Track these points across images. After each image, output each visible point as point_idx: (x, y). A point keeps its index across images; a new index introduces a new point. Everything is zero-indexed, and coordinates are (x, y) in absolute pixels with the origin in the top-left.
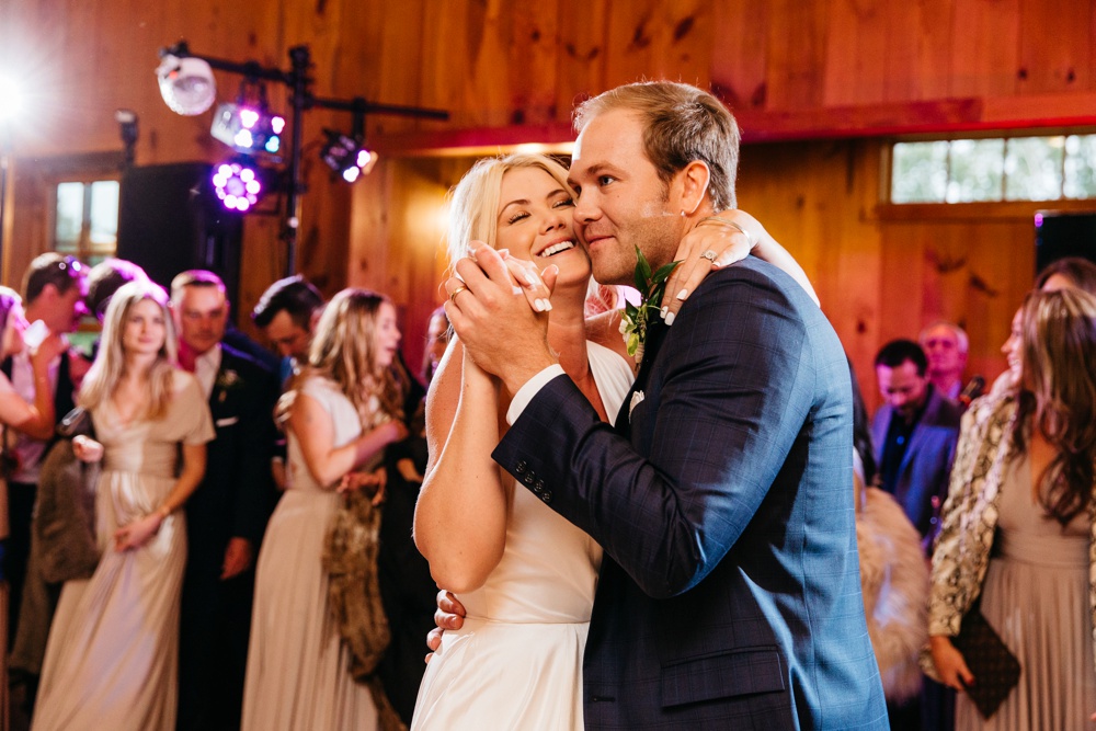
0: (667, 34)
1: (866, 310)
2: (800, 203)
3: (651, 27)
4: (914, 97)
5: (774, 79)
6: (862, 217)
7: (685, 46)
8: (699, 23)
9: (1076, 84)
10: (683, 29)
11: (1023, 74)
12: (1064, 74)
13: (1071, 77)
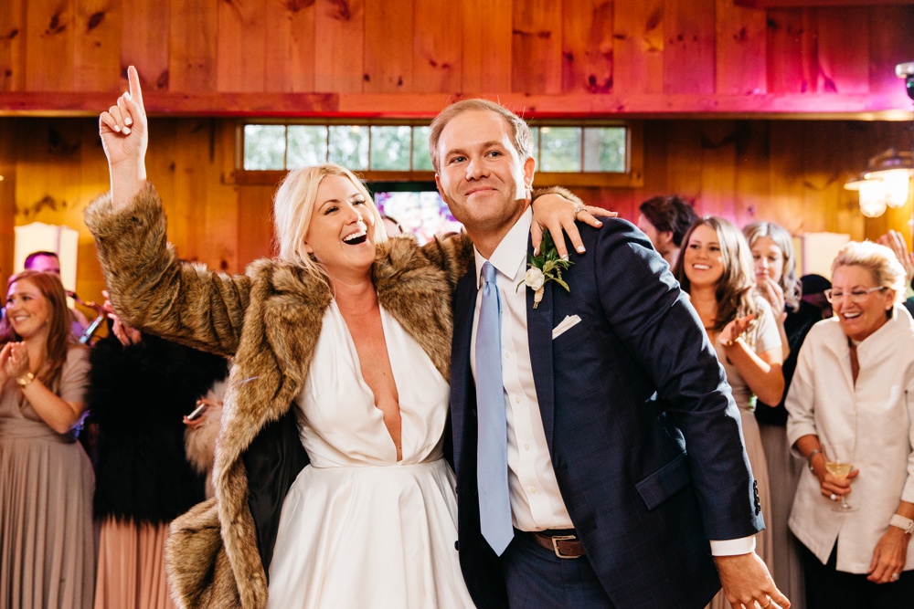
0: (81, 23)
1: (227, 252)
2: (173, 167)
3: (66, 17)
4: (288, 90)
5: (175, 67)
6: (222, 180)
7: (96, 35)
8: (108, 16)
9: (403, 88)
10: (95, 21)
11: (366, 78)
12: (396, 80)
13: (400, 83)
